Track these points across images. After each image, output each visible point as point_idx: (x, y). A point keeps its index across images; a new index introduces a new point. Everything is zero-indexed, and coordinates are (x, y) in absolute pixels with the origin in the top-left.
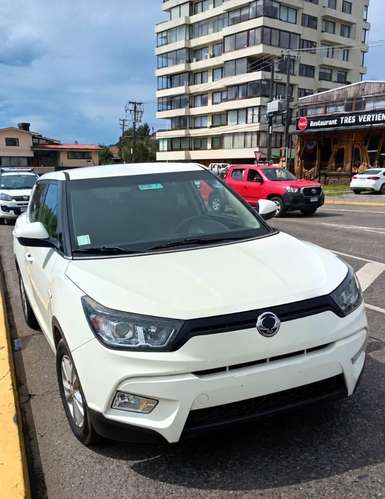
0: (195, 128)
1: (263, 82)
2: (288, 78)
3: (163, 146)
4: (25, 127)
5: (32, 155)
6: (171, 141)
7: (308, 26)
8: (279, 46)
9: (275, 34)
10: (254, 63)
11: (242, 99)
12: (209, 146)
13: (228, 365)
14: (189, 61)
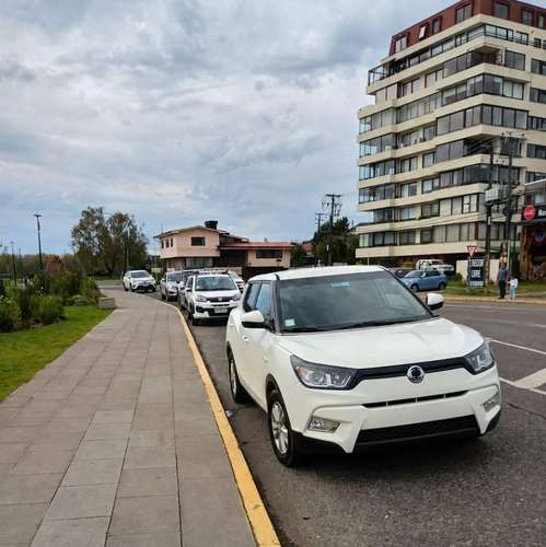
0: (401, 221)
1: (483, 167)
2: (510, 160)
3: (364, 241)
4: (212, 225)
5: (217, 254)
6: (374, 235)
7: (538, 101)
8: (502, 125)
9: (497, 112)
10: (473, 145)
11: (457, 185)
12: (418, 240)
13: (388, 400)
14: (396, 147)
